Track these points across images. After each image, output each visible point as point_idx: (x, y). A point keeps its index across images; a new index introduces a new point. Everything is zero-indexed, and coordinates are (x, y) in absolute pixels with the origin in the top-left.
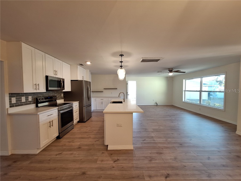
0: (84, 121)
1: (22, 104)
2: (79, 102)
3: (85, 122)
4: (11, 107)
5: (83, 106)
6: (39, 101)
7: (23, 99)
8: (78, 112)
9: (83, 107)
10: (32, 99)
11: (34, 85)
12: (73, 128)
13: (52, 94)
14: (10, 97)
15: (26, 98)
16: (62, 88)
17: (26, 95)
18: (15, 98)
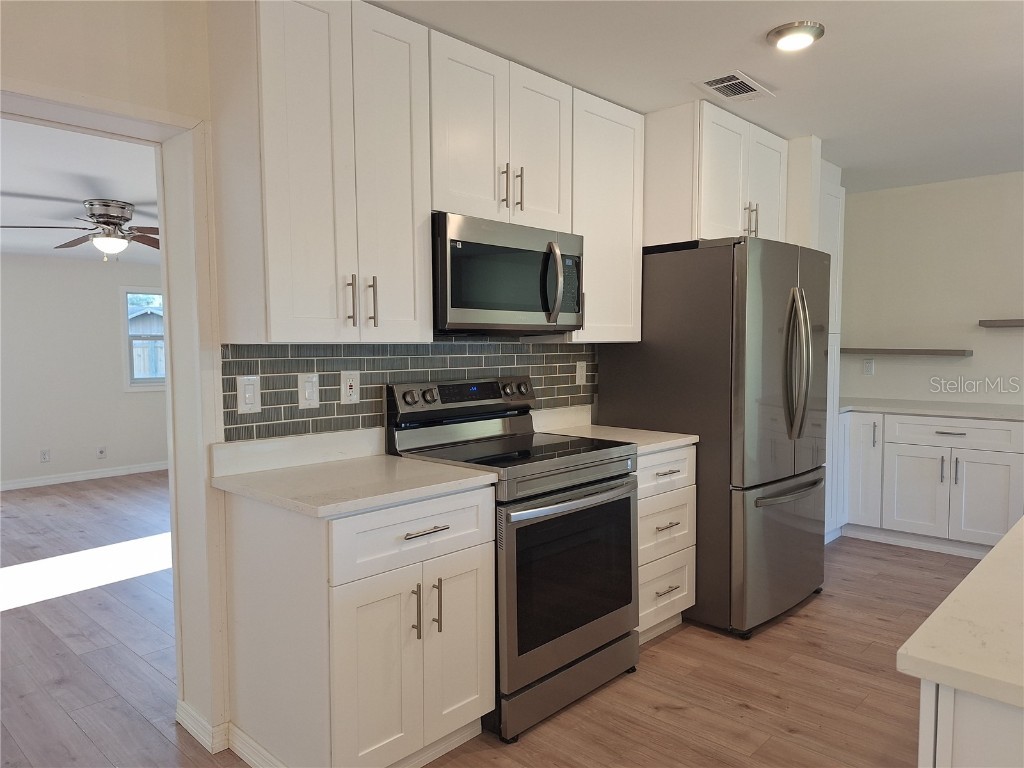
0: (735, 625)
1: (296, 424)
2: (695, 439)
3: (745, 636)
4: (229, 437)
5: (736, 481)
6: (403, 409)
7: (308, 390)
8: (687, 532)
9: (737, 496)
10: (363, 393)
11: (340, 286)
12: (633, 670)
14: (227, 368)
15: (322, 381)
16: (565, 319)
17: (327, 358)
18: (256, 379)
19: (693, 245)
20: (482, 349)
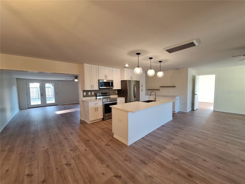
1: (89, 96)
2: (124, 98)
4: (83, 97)
6: (97, 95)
7: (89, 93)
10: (94, 94)
11: (91, 86)
13: (104, 91)
14: (83, 92)
15: (91, 93)
16: (111, 87)
17: (91, 91)
18: (85, 93)
19: (124, 80)
20: (105, 90)
